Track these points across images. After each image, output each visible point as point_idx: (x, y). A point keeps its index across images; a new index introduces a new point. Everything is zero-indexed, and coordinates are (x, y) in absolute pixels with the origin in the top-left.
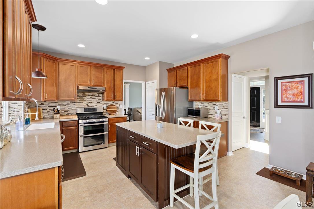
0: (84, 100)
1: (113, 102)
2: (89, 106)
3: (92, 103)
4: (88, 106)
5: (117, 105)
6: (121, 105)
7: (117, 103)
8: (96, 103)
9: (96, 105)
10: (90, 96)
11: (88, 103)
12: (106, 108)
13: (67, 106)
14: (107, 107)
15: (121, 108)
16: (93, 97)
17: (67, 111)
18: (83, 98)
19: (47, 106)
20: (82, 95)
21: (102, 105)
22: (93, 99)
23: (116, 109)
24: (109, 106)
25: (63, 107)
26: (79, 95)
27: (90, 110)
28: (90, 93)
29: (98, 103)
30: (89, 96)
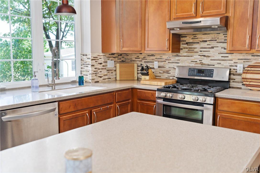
0: (196, 50)
2: (205, 64)
3: (210, 58)
4: (202, 64)
8: (219, 57)
9: (219, 62)
10: (208, 43)
11: (203, 57)
12: (241, 72)
13: (167, 62)
14: (244, 68)
16: (214, 44)
17: (167, 72)
18: (193, 46)
19: (143, 61)
20: (191, 41)
21: (232, 62)
22: (213, 48)
24: (250, 66)
25: (162, 64)
26: (187, 41)
27: (201, 72)
28: (206, 36)
29: (223, 58)
30: (206, 41)
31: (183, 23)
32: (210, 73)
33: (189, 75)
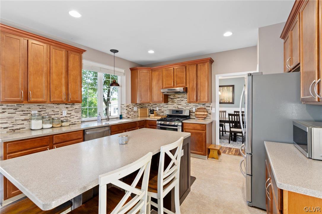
0: (175, 102)
1: (203, 105)
2: (179, 108)
3: (181, 105)
4: (178, 108)
5: (208, 108)
6: (214, 109)
7: (208, 105)
8: (185, 105)
9: (185, 107)
10: (180, 98)
11: (178, 105)
12: (195, 111)
13: (163, 107)
14: (196, 109)
15: (215, 112)
16: (183, 99)
17: (163, 112)
18: (174, 100)
19: (152, 107)
20: (173, 97)
21: (191, 107)
22: (182, 101)
23: (206, 113)
24: (198, 109)
25: (160, 108)
26: (171, 98)
27: (177, 111)
28: (179, 95)
29: (187, 105)
30: (179, 98)
31: (168, 90)
32: (181, 112)
33: (172, 113)
